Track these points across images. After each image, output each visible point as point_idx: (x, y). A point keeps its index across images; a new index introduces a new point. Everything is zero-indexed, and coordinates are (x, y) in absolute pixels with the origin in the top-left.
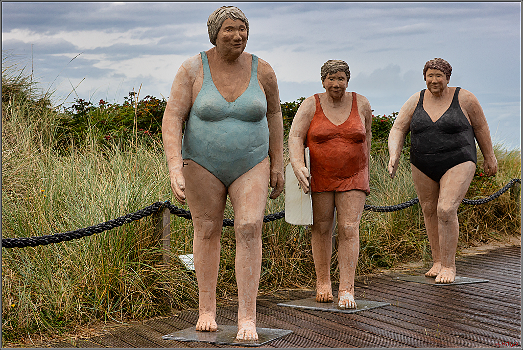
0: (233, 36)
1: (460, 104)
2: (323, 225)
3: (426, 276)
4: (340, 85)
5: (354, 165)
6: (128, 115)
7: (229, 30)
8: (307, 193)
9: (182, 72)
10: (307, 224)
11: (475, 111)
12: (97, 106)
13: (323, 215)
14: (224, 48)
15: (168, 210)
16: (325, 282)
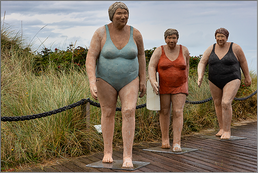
0: (121, 17)
1: (233, 51)
2: (165, 110)
3: (216, 136)
4: (174, 41)
5: (181, 80)
6: (69, 56)
7: (119, 14)
8: (157, 95)
9: (96, 35)
10: (157, 110)
11: (240, 54)
12: (54, 51)
13: (165, 105)
14: (116, 23)
15: (89, 103)
16: (166, 139)
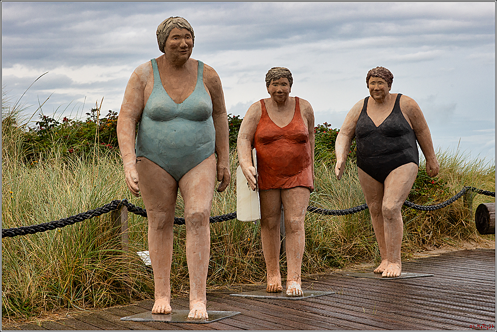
0: (180, 44)
1: (401, 109)
2: (271, 220)
3: (375, 273)
4: (283, 90)
5: (297, 164)
6: (90, 130)
7: (176, 39)
8: (254, 190)
9: (134, 78)
10: (256, 219)
11: (416, 115)
13: (271, 211)
14: (171, 55)
15: (125, 208)
16: (274, 274)
